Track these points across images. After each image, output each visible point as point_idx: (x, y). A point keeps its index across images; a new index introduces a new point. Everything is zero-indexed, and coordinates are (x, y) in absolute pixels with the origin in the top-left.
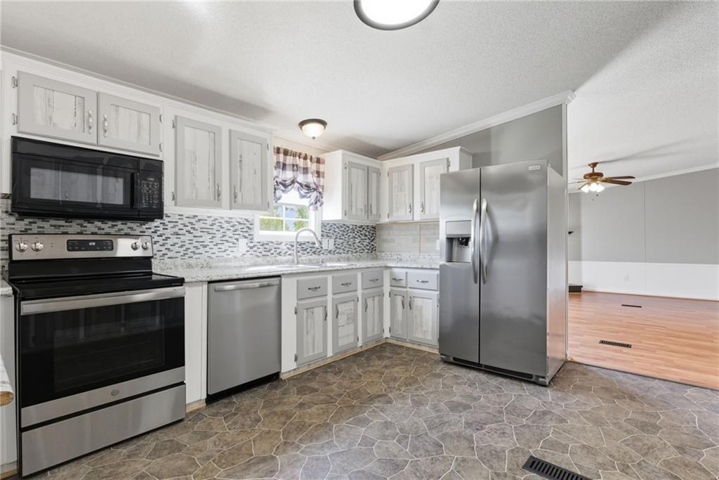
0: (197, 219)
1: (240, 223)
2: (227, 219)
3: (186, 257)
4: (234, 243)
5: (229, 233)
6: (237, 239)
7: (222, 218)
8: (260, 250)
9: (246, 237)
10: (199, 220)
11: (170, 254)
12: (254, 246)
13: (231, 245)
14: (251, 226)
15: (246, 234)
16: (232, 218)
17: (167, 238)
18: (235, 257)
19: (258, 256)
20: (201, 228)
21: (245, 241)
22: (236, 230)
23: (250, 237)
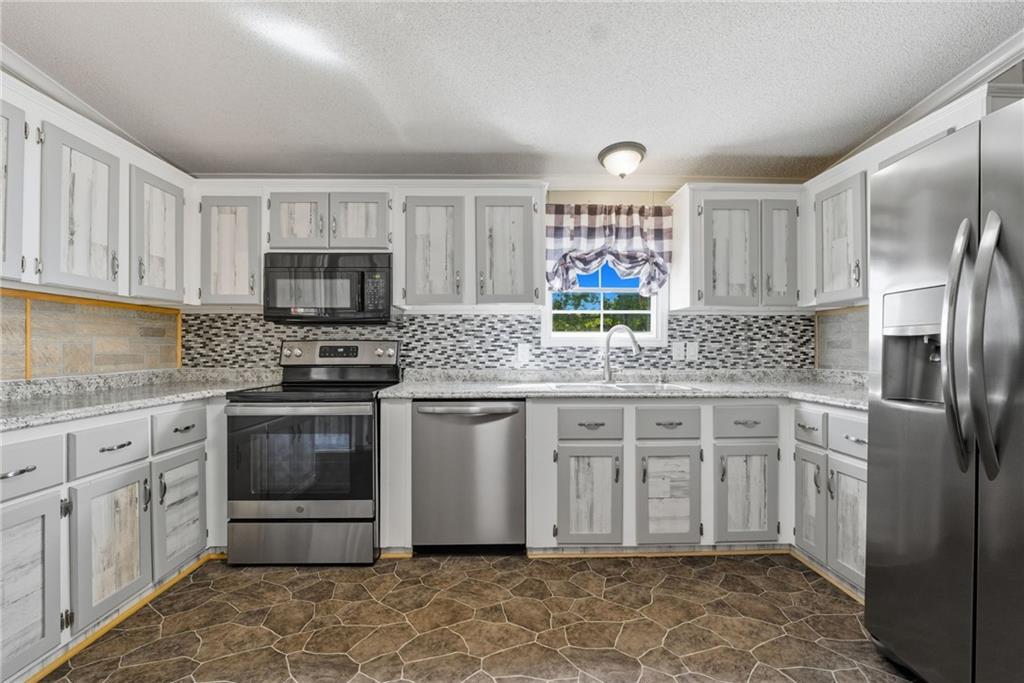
0: (461, 319)
1: (520, 322)
2: (502, 317)
3: (448, 366)
4: (510, 349)
5: (504, 336)
6: (516, 344)
7: (493, 316)
8: (551, 360)
9: (529, 341)
10: (464, 320)
11: (429, 363)
12: (542, 354)
13: (507, 351)
14: (537, 326)
15: (530, 338)
16: (508, 316)
17: (426, 343)
18: (513, 368)
19: (548, 368)
20: (466, 331)
21: (528, 346)
22: (513, 333)
23: (536, 341)
